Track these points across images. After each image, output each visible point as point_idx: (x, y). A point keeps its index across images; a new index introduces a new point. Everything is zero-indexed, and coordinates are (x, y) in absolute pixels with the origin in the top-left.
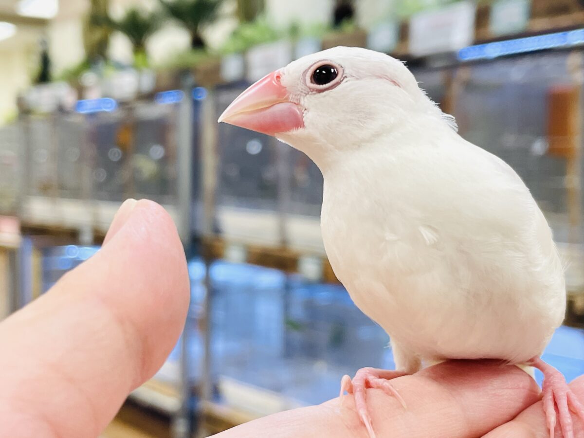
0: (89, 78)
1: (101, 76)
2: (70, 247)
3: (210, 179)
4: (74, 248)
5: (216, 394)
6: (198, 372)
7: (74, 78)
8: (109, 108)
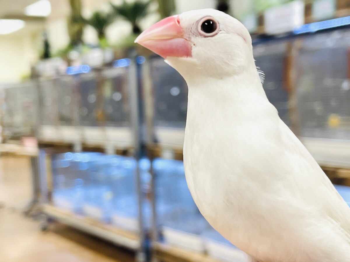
0: (74, 54)
1: (81, 53)
2: (67, 154)
3: (149, 111)
4: (70, 154)
5: (161, 237)
6: (149, 224)
7: (64, 55)
8: (86, 71)
